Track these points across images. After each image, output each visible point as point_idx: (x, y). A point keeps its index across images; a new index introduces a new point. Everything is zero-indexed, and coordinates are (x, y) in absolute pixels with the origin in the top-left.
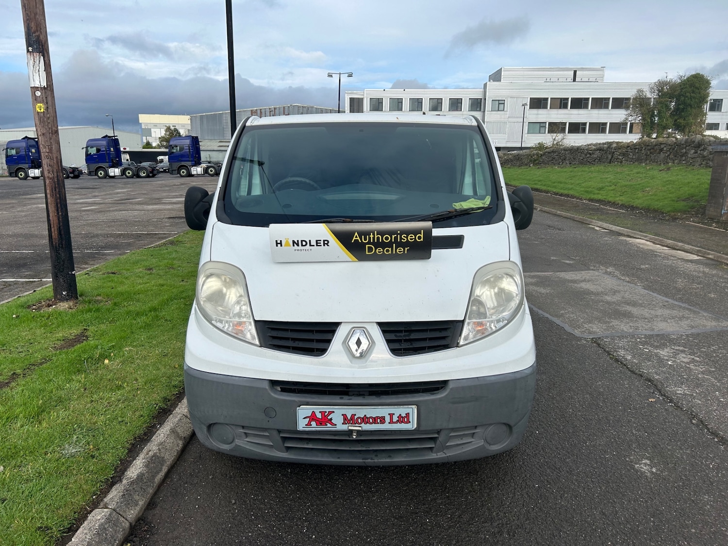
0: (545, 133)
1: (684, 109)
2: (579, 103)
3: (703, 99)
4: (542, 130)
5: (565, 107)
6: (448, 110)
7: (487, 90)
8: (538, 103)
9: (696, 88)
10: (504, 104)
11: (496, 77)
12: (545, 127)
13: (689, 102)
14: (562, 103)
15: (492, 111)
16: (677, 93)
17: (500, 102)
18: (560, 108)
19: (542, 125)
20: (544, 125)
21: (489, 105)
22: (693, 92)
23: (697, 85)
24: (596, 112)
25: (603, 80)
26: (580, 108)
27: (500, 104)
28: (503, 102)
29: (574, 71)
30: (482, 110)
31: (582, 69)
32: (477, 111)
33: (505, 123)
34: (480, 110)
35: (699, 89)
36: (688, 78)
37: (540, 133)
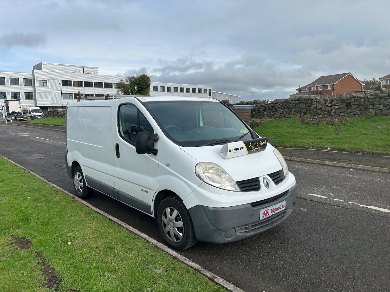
0: (73, 99)
1: (141, 90)
2: (88, 84)
3: (148, 86)
4: (71, 97)
5: (81, 86)
6: (10, 84)
7: (35, 75)
8: (66, 83)
9: (145, 81)
10: (46, 82)
11: (39, 67)
12: (72, 96)
13: (143, 87)
14: (79, 84)
15: (39, 86)
16: (138, 82)
17: (44, 81)
18: (79, 86)
19: (70, 95)
20: (71, 95)
21: (37, 83)
22: (144, 82)
23: (145, 80)
24: (97, 89)
25: (98, 74)
26: (89, 87)
27: (44, 83)
28: (45, 81)
29: (83, 68)
30: (33, 85)
31: (87, 67)
32: (29, 86)
33: (49, 93)
34: (31, 85)
35: (146, 81)
36: (141, 76)
37: (70, 99)
